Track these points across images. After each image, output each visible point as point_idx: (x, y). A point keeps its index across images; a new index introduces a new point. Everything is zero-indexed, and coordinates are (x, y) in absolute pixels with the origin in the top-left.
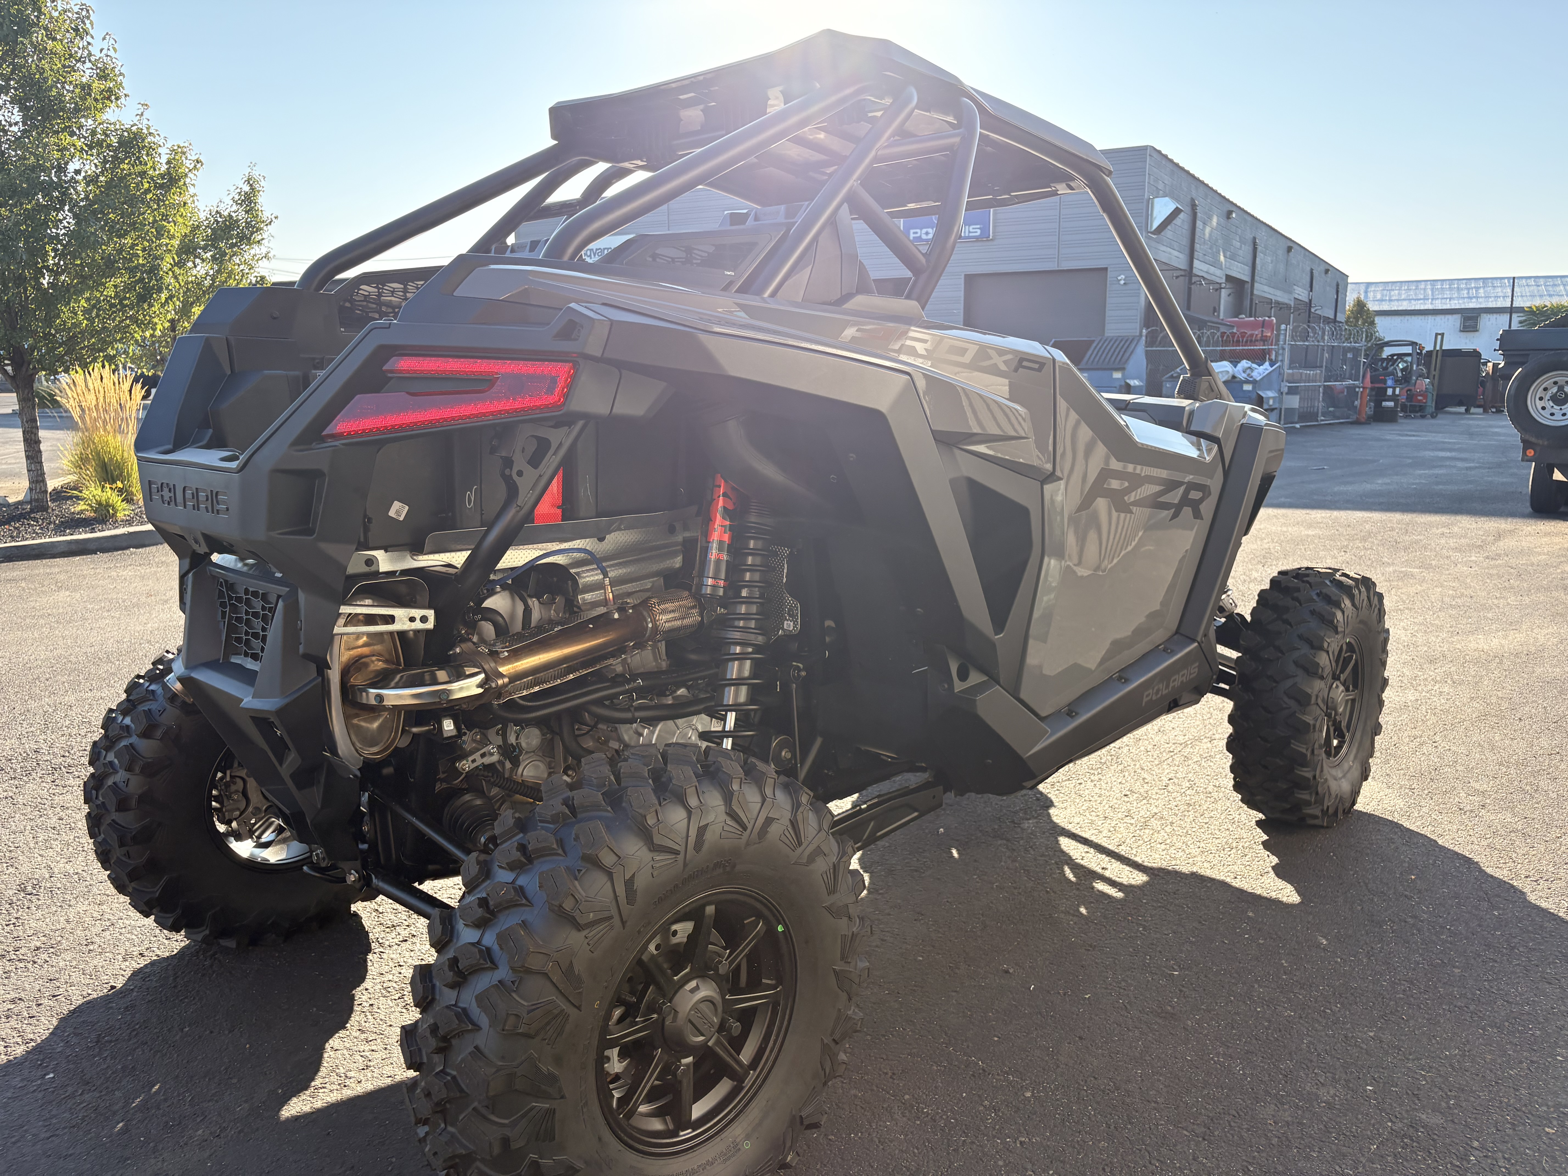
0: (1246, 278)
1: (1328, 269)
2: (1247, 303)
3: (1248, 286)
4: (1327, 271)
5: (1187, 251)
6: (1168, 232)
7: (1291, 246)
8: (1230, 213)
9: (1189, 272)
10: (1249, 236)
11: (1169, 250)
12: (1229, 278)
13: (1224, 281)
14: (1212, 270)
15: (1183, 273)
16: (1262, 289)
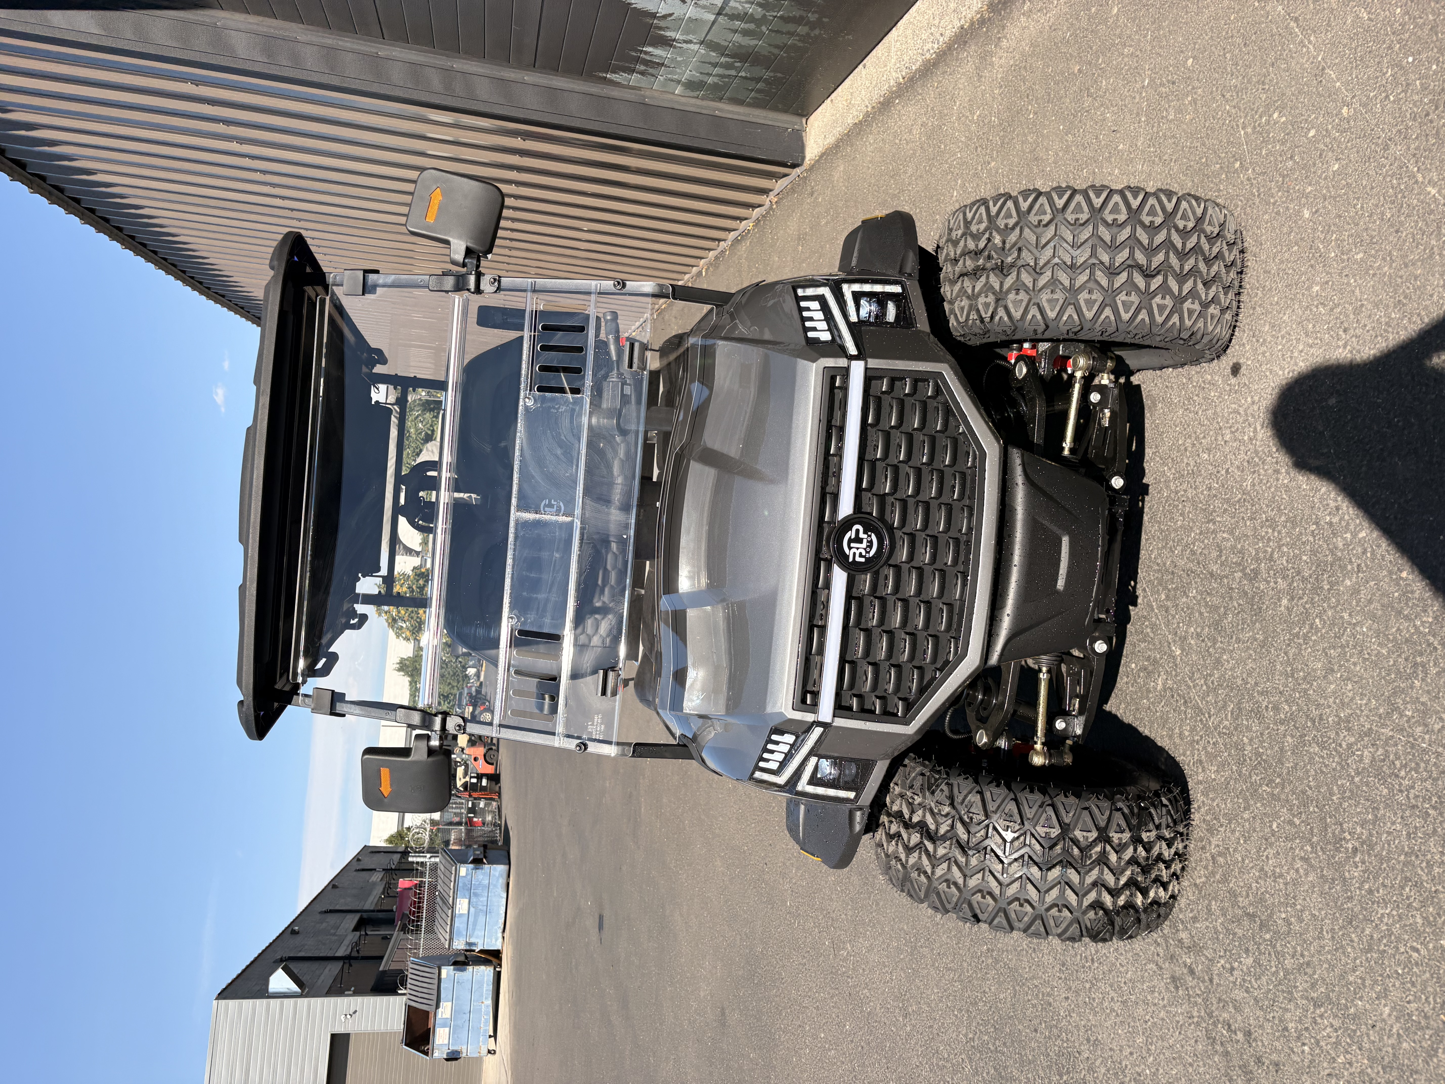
0: (356, 917)
1: (357, 859)
2: (380, 915)
3: (365, 915)
4: (359, 860)
5: (324, 963)
6: (304, 979)
7: (333, 885)
8: (294, 933)
9: (347, 959)
10: (318, 917)
11: (322, 977)
12: (356, 929)
13: (358, 933)
14: (346, 942)
15: (347, 966)
16: (369, 904)
